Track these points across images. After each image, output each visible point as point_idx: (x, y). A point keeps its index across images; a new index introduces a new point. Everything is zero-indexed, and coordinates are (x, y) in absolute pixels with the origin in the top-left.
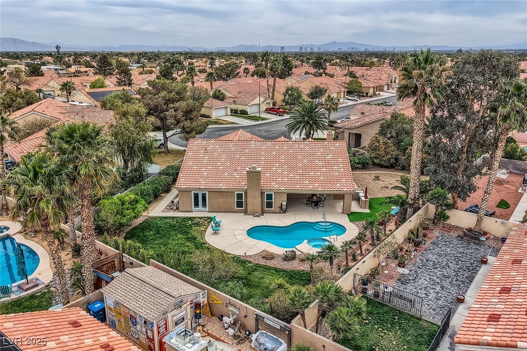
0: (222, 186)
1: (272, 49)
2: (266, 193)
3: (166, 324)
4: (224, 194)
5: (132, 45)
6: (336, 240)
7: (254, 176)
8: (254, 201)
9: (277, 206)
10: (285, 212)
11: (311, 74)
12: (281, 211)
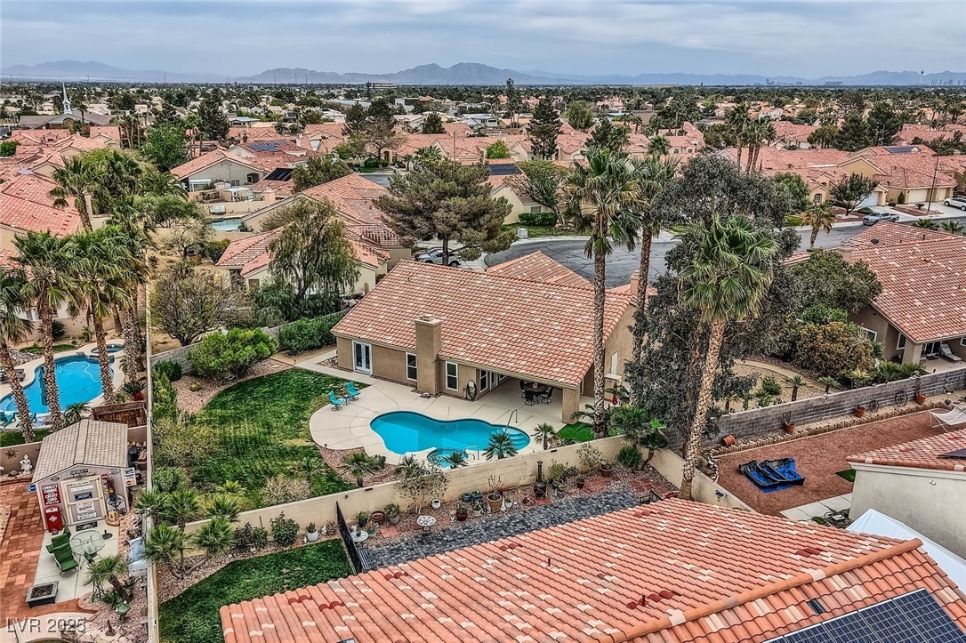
0: (389, 340)
1: (951, 81)
2: (446, 362)
3: (58, 492)
4: (392, 352)
5: (662, 74)
6: (476, 458)
7: (425, 332)
8: (427, 373)
9: (462, 388)
10: (473, 400)
11: (926, 144)
12: (469, 397)
